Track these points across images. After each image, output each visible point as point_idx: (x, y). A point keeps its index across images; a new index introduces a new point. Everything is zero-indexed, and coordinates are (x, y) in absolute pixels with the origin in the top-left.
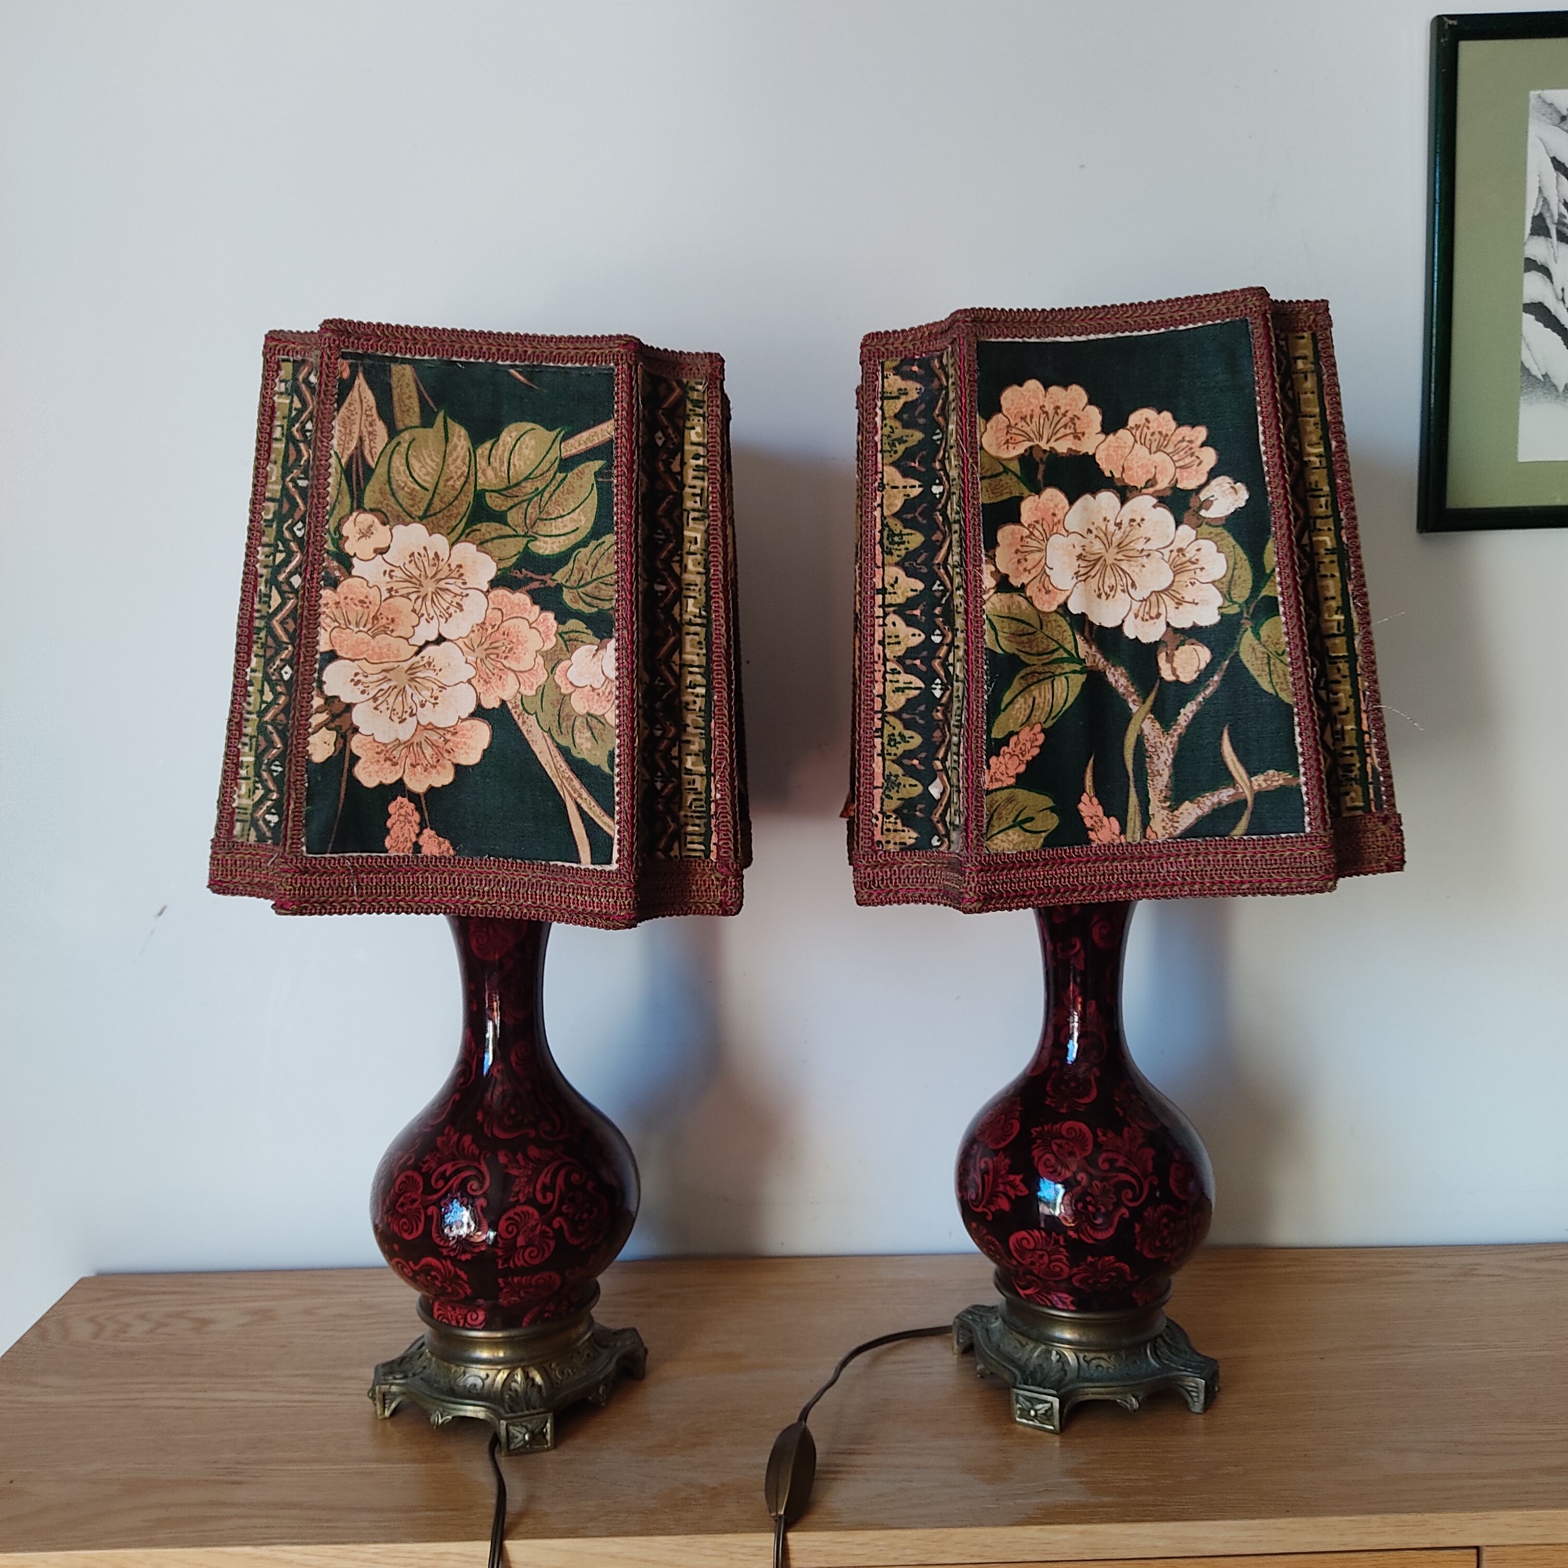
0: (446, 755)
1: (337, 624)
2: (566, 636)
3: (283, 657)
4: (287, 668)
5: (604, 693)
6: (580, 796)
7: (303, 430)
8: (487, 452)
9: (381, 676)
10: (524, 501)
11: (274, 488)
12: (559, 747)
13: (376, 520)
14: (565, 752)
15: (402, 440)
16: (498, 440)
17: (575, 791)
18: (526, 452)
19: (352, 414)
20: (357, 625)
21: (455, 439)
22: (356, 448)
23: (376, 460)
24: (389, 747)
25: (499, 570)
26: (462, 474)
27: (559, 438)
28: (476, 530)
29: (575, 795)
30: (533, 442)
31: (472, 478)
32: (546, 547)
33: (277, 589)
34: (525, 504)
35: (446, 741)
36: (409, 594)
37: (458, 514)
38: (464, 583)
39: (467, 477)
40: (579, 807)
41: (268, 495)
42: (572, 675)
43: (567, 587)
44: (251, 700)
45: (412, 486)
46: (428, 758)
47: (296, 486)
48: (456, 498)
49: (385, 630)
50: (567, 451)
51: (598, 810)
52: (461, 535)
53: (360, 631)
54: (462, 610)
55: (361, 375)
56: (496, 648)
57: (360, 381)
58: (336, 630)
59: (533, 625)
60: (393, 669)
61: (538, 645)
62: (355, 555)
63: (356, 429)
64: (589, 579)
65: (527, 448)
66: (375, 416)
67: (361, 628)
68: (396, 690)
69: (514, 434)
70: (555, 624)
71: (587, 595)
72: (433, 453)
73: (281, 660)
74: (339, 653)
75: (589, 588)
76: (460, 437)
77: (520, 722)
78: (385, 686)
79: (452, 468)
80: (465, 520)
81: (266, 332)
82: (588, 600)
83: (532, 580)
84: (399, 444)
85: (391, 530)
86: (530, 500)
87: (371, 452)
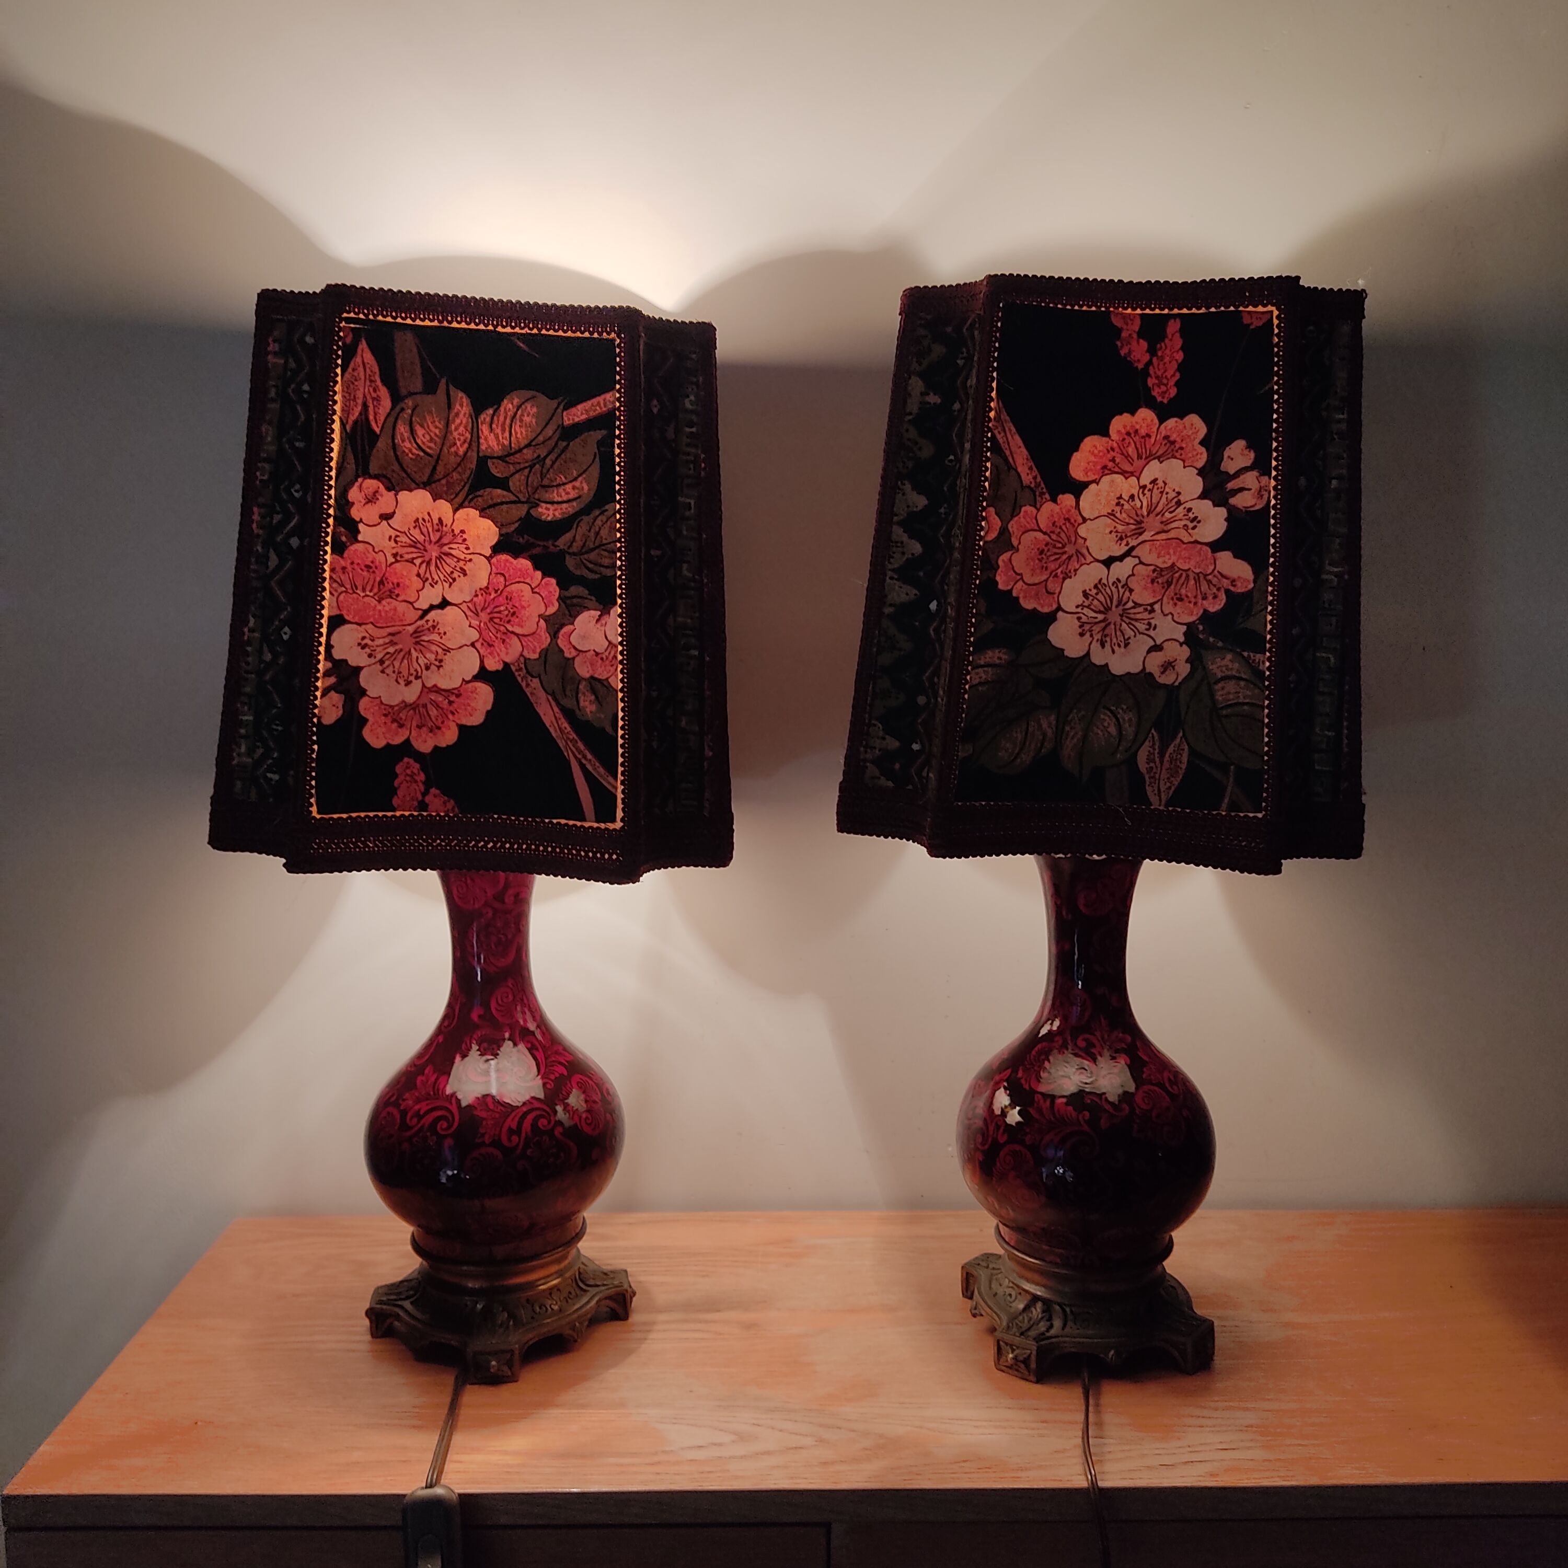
0: (450, 716)
1: (344, 589)
2: (568, 602)
3: (282, 617)
4: (286, 629)
5: (607, 658)
6: (585, 757)
7: (298, 391)
8: (488, 419)
9: (387, 640)
10: (526, 468)
11: (270, 448)
12: (563, 709)
13: (381, 486)
14: (569, 714)
15: (405, 406)
16: (499, 406)
17: (580, 752)
18: (527, 419)
19: (356, 380)
20: (364, 590)
21: (458, 407)
22: (360, 414)
23: (380, 426)
24: (396, 708)
25: (501, 535)
26: (465, 441)
27: (561, 407)
28: (480, 496)
29: (580, 756)
30: (535, 410)
31: (474, 444)
32: (548, 513)
33: (275, 551)
34: (527, 471)
35: (450, 703)
36: (414, 559)
37: (462, 480)
38: (467, 548)
39: (470, 444)
40: (583, 767)
41: (264, 455)
42: (573, 639)
43: (569, 553)
44: (250, 659)
45: (417, 452)
46: (433, 719)
47: (293, 447)
48: (459, 465)
49: (391, 595)
50: (569, 419)
51: (602, 770)
52: (463, 502)
53: (368, 596)
54: (465, 575)
55: (364, 342)
56: (500, 612)
57: (363, 345)
58: (344, 594)
59: (536, 590)
60: (399, 632)
61: (542, 609)
62: (361, 521)
63: (360, 395)
64: (592, 546)
65: (528, 416)
66: (379, 383)
67: (368, 593)
68: (402, 654)
69: (516, 401)
70: (558, 589)
71: (590, 562)
72: (436, 420)
73: (280, 620)
74: (346, 617)
75: (592, 556)
76: (463, 406)
77: (524, 684)
78: (391, 650)
79: (455, 434)
80: (466, 488)
81: (259, 291)
82: (590, 566)
83: (533, 546)
84: (403, 410)
85: (396, 495)
86: (531, 467)
87: (375, 418)
